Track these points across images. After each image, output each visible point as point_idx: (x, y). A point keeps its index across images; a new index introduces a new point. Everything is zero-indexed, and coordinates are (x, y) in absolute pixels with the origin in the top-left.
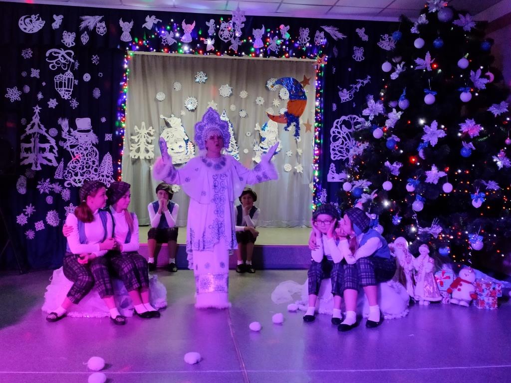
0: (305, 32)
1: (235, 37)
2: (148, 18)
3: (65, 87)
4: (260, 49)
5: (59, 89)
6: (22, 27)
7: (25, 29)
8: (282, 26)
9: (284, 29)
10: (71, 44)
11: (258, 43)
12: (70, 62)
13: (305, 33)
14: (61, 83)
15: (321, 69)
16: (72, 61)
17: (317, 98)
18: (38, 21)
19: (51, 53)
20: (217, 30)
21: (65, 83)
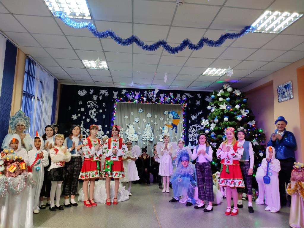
1: (154, 97)
2: (123, 91)
4: (163, 101)
5: (91, 115)
6: (79, 94)
9: (171, 94)
10: (96, 99)
13: (179, 96)
14: (92, 113)
15: (185, 108)
16: (96, 105)
17: (183, 118)
18: (85, 92)
20: (147, 95)
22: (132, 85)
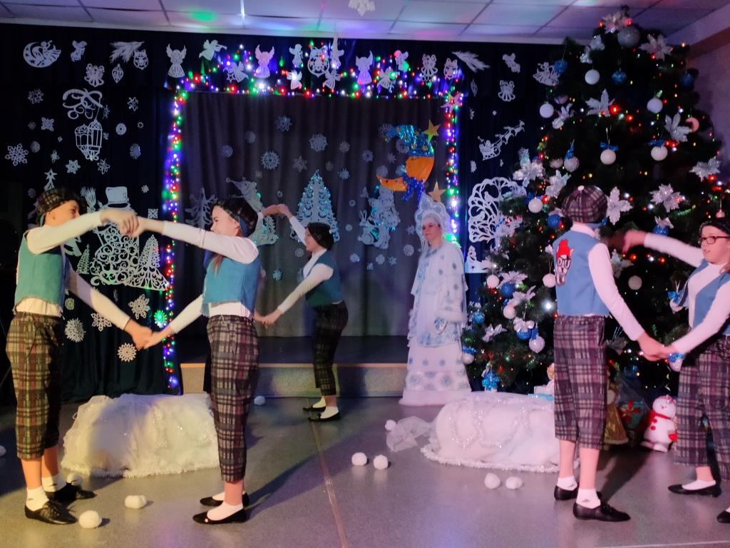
0: (430, 61)
1: (331, 70)
2: (206, 44)
3: (90, 143)
4: (366, 86)
5: (82, 146)
6: (28, 59)
7: (33, 62)
8: (398, 53)
9: (401, 57)
10: (97, 82)
11: (364, 78)
12: (97, 107)
14: (84, 138)
15: (455, 112)
16: (101, 106)
18: (51, 51)
19: (69, 96)
20: (305, 60)
21: (90, 137)
22: (241, 21)
